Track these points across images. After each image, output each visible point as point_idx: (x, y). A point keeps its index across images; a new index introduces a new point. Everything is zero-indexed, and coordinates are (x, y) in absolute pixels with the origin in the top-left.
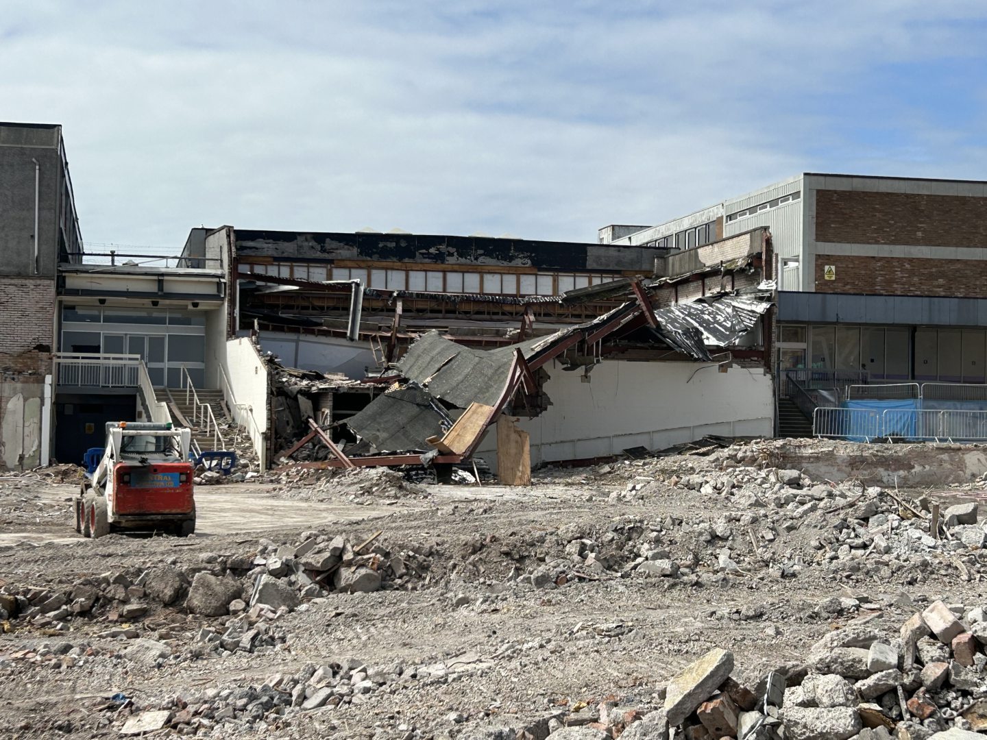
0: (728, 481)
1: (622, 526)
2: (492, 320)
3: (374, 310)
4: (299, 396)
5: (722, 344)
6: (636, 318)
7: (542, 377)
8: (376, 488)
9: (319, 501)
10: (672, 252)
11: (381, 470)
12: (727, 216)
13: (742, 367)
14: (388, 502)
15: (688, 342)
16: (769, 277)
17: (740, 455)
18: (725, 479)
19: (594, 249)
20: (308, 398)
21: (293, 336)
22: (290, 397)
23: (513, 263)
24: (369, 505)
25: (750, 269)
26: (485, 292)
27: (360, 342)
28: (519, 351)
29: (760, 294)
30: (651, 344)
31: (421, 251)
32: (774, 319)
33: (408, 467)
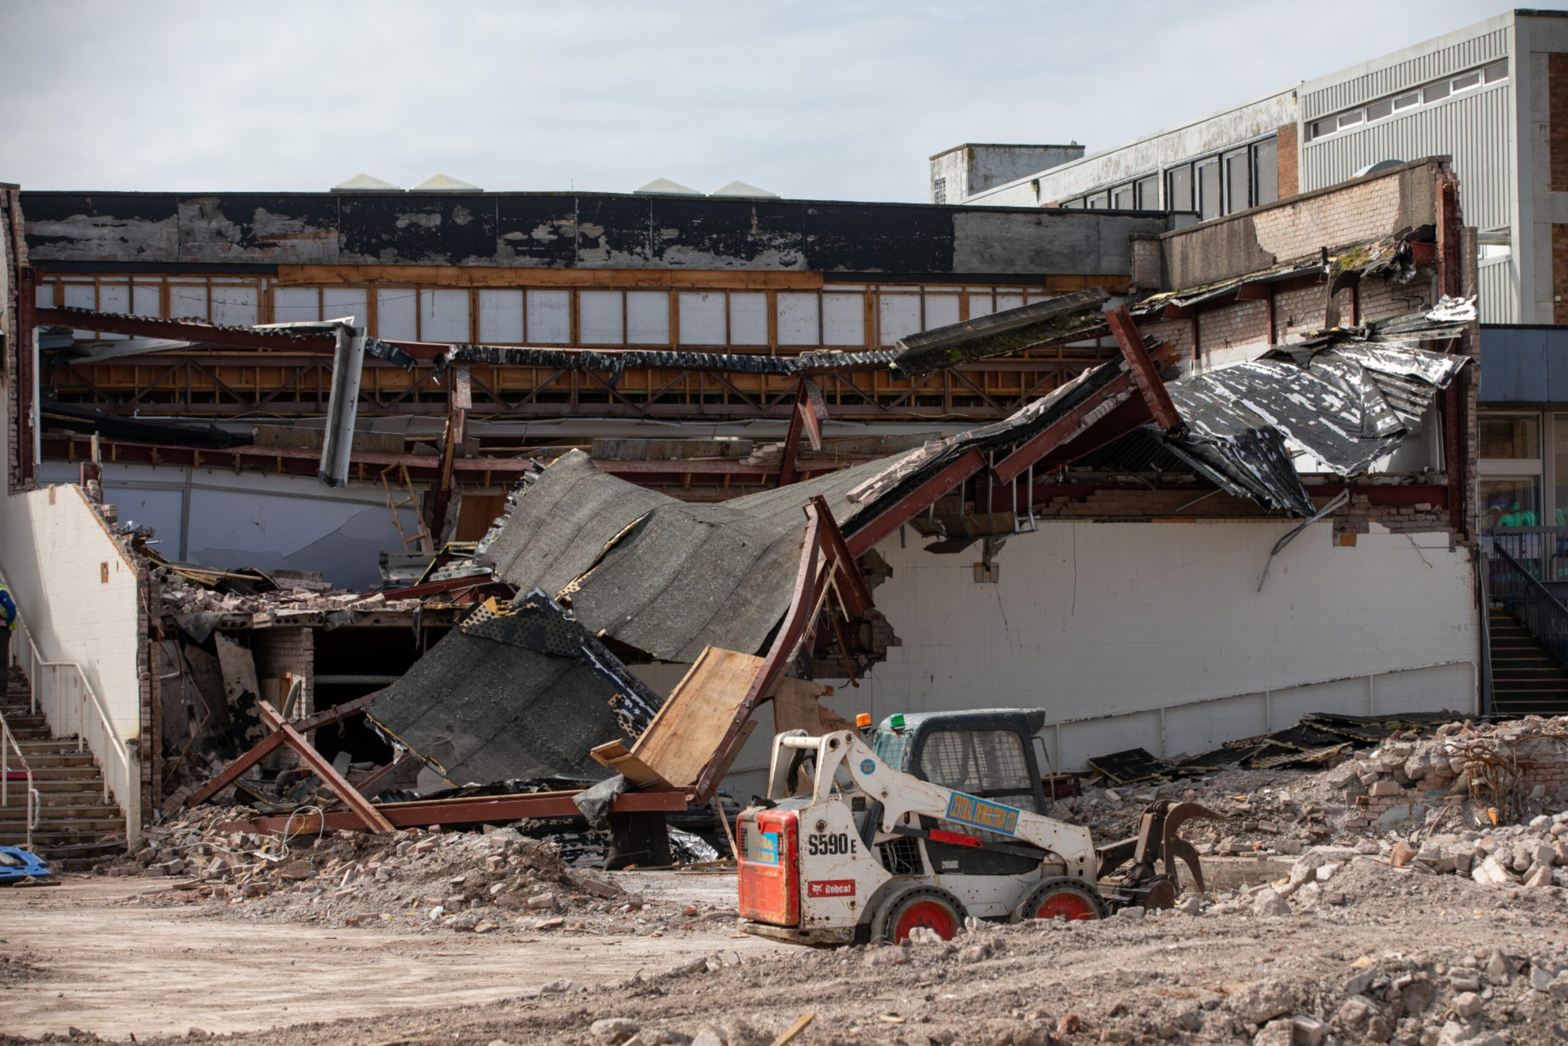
0: (1543, 850)
1: (1384, 979)
2: (703, 418)
3: (387, 397)
4: (219, 640)
5: (1343, 471)
6: (1120, 410)
7: (869, 572)
8: (499, 886)
9: (348, 923)
10: (1180, 223)
11: (501, 835)
12: (1308, 124)
13: (1394, 531)
14: (540, 922)
15: (1252, 468)
16: (1456, 290)
17: (1412, 765)
18: (1532, 844)
19: (973, 218)
20: (243, 644)
21: (173, 475)
22: (194, 642)
23: (760, 262)
24: (489, 930)
25: (1405, 269)
26: (684, 341)
27: (355, 485)
28: (820, 503)
29: (1434, 334)
30: (1154, 475)
31: (510, 236)
32: (1472, 398)
33: (536, 824)
